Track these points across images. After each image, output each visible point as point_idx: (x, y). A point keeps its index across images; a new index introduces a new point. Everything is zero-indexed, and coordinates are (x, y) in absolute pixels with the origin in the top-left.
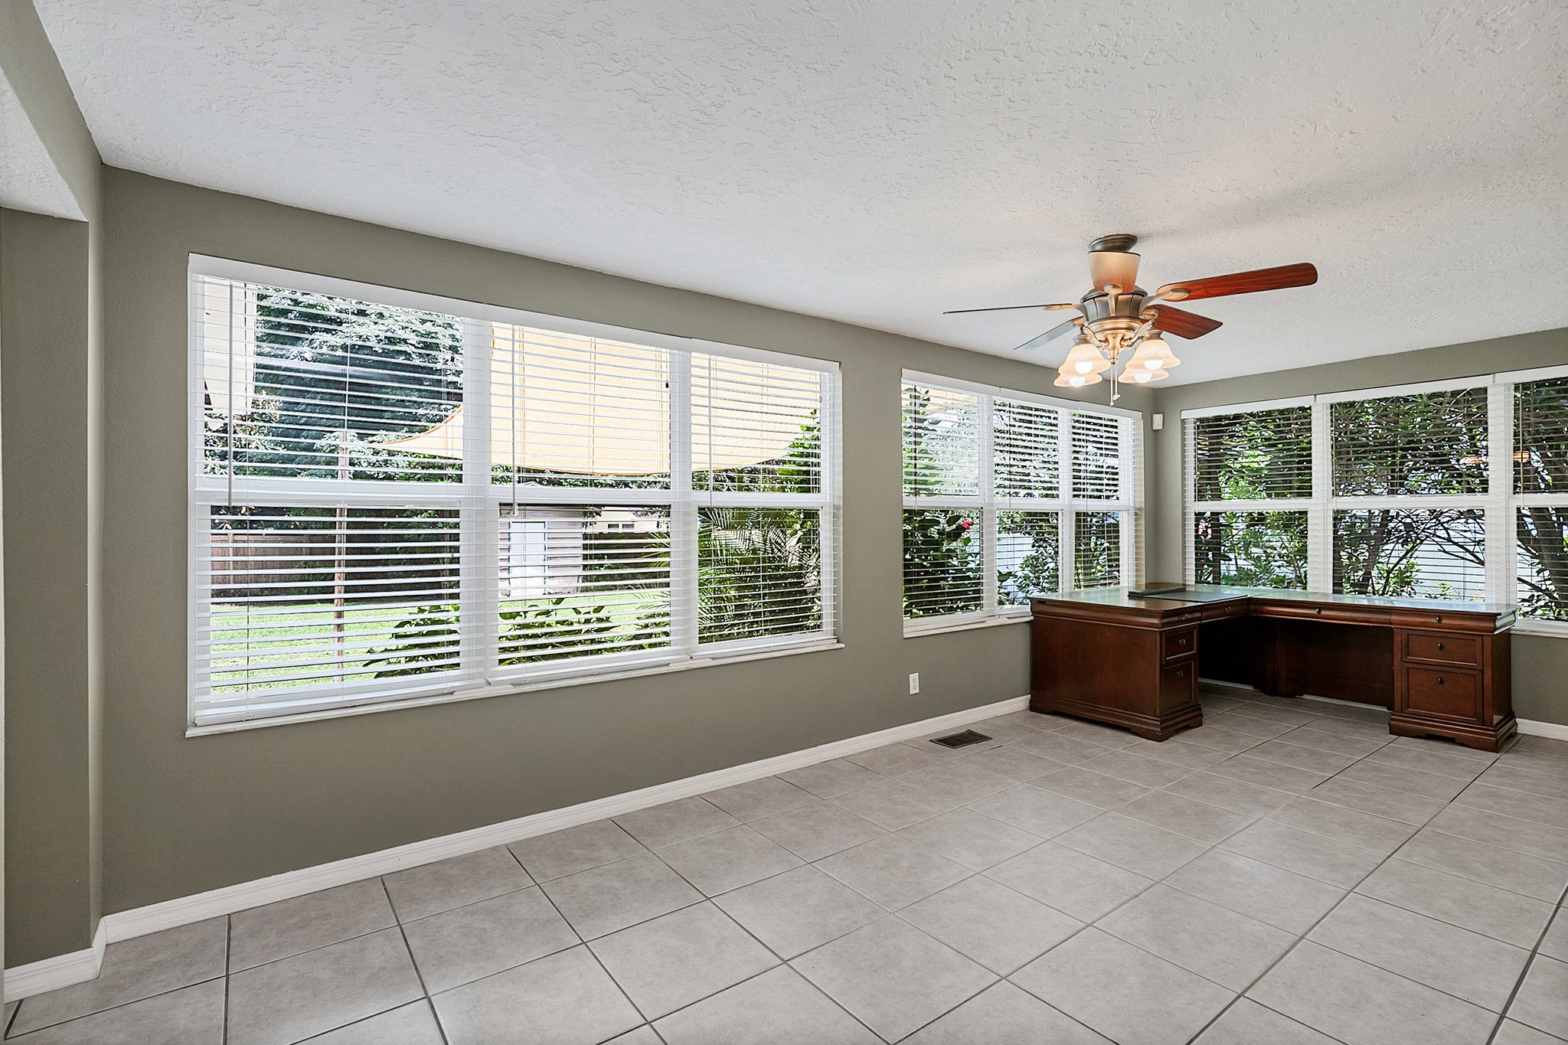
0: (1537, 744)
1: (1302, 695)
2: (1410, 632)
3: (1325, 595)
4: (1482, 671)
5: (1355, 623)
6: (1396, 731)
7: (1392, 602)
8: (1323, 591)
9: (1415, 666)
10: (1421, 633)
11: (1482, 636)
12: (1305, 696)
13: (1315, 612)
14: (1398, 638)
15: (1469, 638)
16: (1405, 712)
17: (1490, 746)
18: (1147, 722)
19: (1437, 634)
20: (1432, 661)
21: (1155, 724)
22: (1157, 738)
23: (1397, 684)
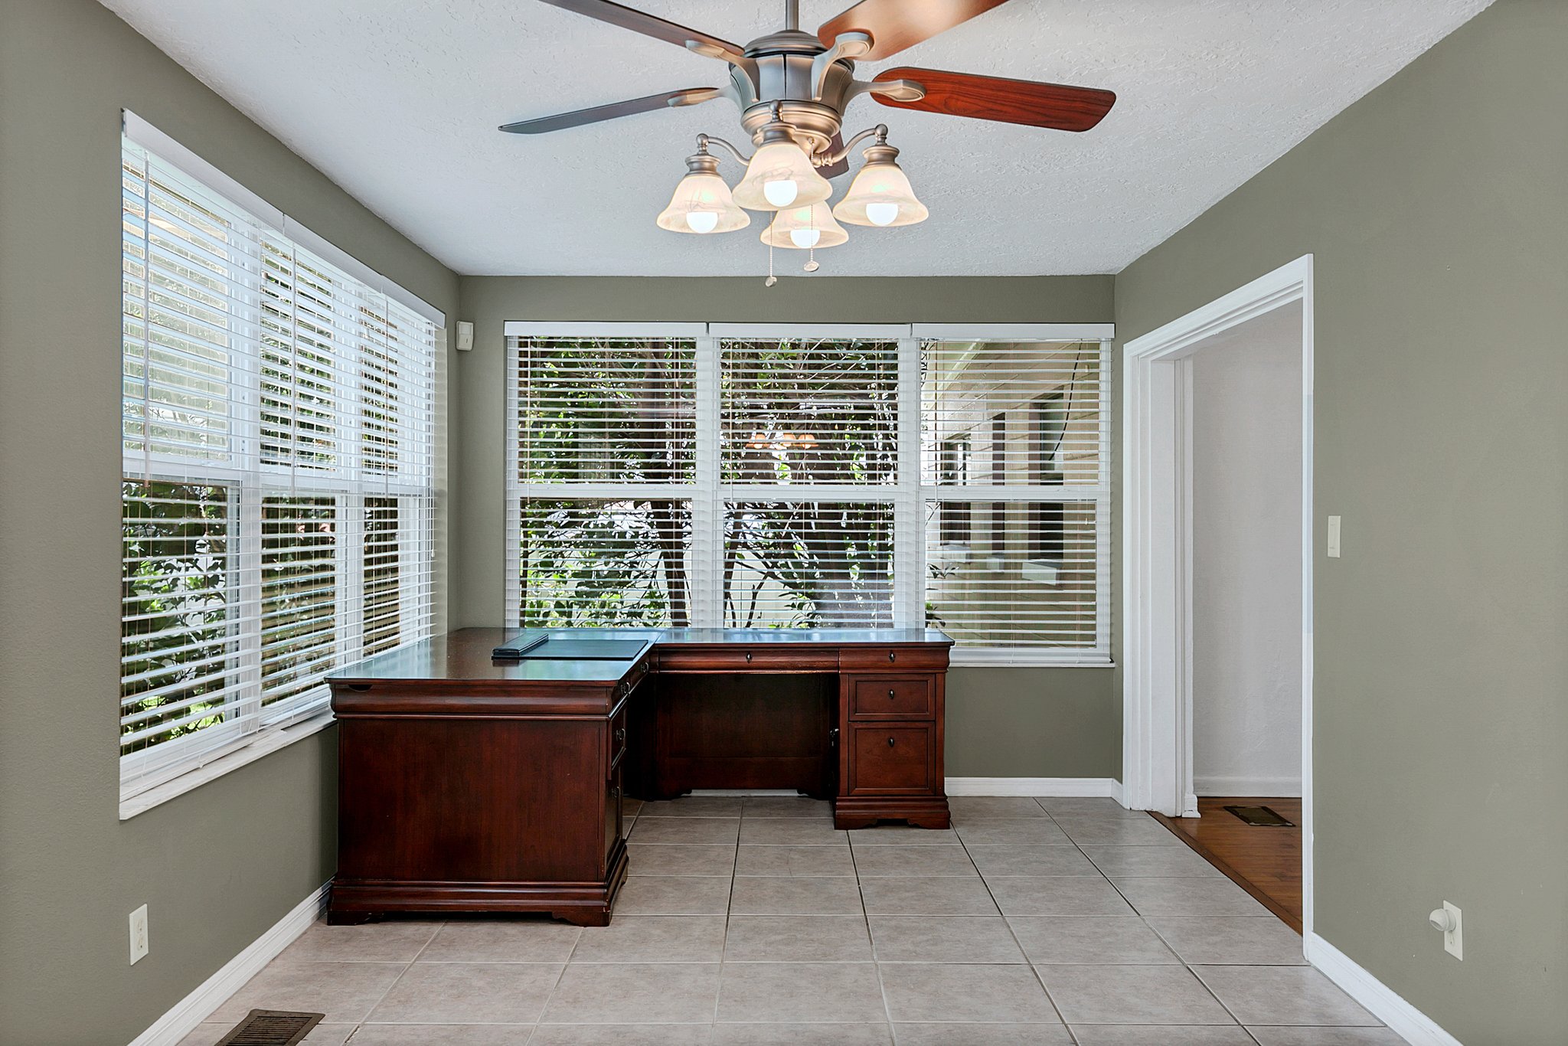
0: (983, 809)
1: (690, 792)
2: (859, 678)
4: (935, 721)
5: (795, 672)
6: (842, 824)
7: (809, 636)
9: (864, 725)
10: (872, 678)
11: (935, 674)
12: (695, 793)
13: (743, 660)
14: (845, 688)
15: (921, 678)
16: (853, 793)
17: (942, 821)
18: (584, 893)
19: (888, 678)
20: (882, 715)
21: (600, 894)
22: (602, 919)
23: (844, 755)
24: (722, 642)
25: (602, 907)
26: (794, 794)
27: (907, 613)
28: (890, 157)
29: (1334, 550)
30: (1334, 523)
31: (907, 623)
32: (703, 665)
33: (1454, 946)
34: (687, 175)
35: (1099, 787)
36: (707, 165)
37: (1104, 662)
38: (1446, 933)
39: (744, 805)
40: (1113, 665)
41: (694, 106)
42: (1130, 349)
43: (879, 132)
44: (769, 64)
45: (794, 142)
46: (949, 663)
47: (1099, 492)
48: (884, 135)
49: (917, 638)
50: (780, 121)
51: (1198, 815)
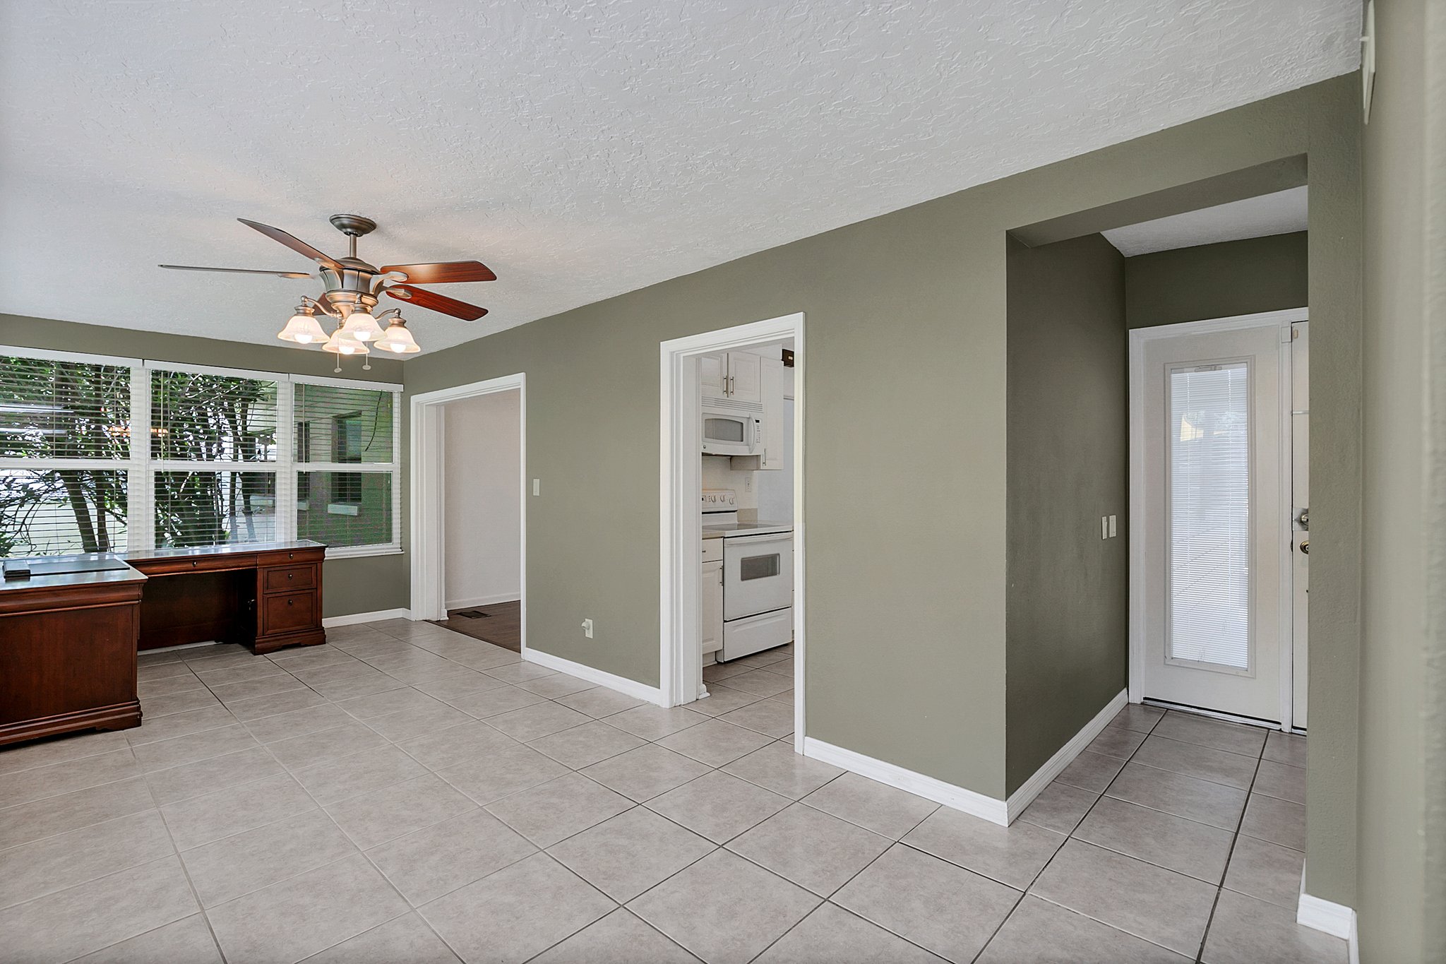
0: (337, 632)
2: (268, 569)
3: (147, 552)
4: (316, 589)
5: (227, 570)
6: (258, 652)
8: (145, 549)
9: (273, 595)
10: (276, 569)
11: (318, 564)
13: (191, 565)
14: (260, 576)
15: (308, 566)
16: (267, 633)
17: (322, 641)
18: (118, 710)
19: (288, 568)
20: (285, 589)
21: (135, 708)
22: (136, 722)
23: (260, 613)
24: (154, 557)
25: (137, 715)
26: (213, 643)
27: (285, 533)
28: (402, 324)
29: (536, 492)
30: (536, 482)
31: (285, 539)
32: (159, 571)
33: (589, 634)
34: (295, 315)
35: (398, 613)
36: (308, 312)
37: (398, 551)
38: (586, 630)
39: (178, 655)
40: (403, 552)
41: (293, 280)
42: (414, 399)
43: (397, 311)
44: (349, 274)
45: (369, 313)
46: (325, 557)
47: (393, 467)
48: (399, 313)
49: (291, 546)
50: (362, 303)
51: (448, 618)
